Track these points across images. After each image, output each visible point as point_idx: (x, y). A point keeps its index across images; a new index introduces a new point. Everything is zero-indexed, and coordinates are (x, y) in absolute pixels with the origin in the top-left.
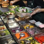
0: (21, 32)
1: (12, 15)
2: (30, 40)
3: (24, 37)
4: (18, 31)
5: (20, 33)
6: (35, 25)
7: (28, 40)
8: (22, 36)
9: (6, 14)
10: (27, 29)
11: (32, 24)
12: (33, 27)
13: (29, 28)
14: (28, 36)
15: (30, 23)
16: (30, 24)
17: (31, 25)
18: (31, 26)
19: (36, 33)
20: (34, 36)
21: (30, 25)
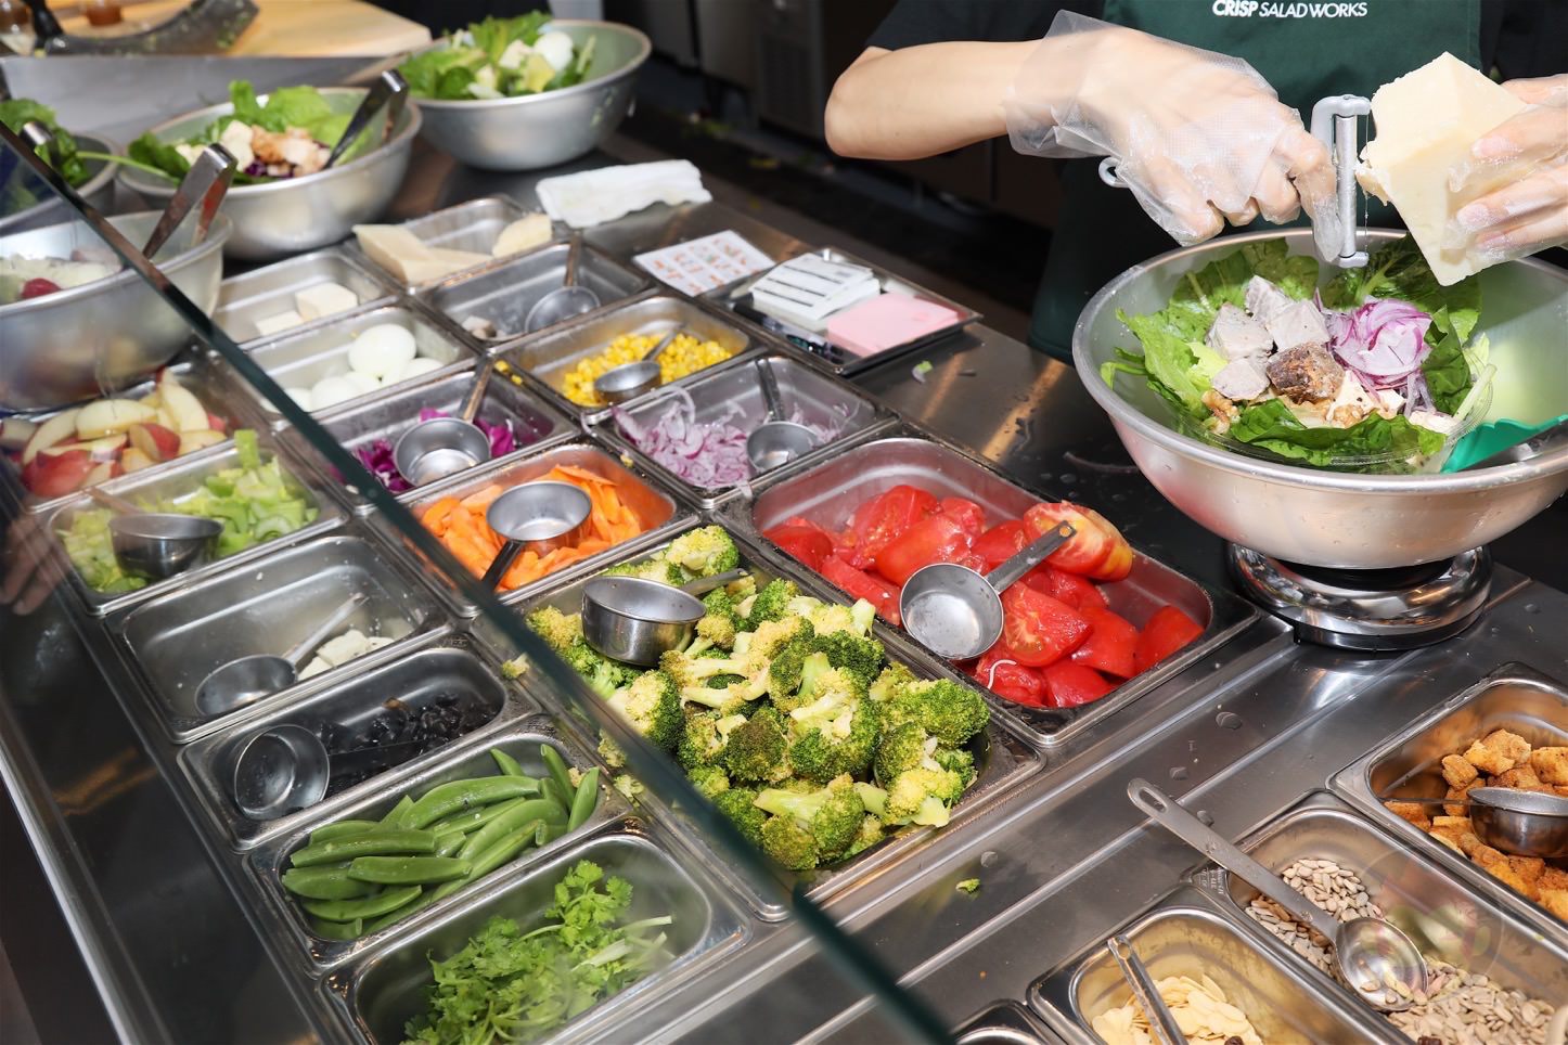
0: (510, 461)
1: (292, 171)
2: (675, 572)
3: (570, 539)
4: (442, 460)
5: (491, 493)
6: (759, 318)
7: (654, 575)
8: (542, 529)
9: (176, 169)
10: (615, 398)
11: (699, 303)
12: (716, 352)
13: (655, 382)
14: (647, 526)
15: (667, 290)
16: (656, 303)
17: (682, 329)
18: (684, 344)
19: (781, 456)
20: (757, 506)
21: (659, 329)
